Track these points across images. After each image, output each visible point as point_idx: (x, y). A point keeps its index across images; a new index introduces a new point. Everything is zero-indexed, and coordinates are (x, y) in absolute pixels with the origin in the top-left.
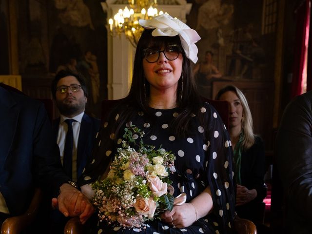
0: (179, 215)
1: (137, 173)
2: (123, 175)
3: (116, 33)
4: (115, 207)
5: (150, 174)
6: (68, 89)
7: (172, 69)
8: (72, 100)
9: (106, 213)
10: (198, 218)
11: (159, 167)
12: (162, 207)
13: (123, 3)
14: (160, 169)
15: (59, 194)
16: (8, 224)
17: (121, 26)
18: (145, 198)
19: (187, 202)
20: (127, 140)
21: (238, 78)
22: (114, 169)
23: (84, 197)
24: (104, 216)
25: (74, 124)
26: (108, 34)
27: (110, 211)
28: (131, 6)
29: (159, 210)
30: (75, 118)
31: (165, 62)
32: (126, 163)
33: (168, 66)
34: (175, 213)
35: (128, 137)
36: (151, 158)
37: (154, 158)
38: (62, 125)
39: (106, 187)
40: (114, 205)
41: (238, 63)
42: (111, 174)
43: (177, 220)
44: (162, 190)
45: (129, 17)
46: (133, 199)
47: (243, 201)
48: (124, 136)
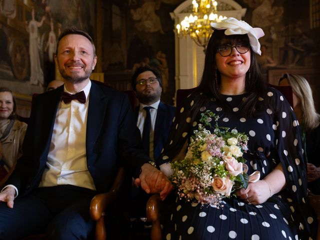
0: (254, 193)
1: (214, 155)
2: (201, 156)
3: (183, 35)
4: (193, 186)
5: (226, 154)
6: (146, 82)
7: (243, 60)
8: (150, 90)
9: (185, 191)
10: (272, 194)
11: (234, 148)
12: (238, 185)
13: (188, 12)
14: (235, 150)
15: (140, 173)
16: (97, 201)
17: (186, 29)
18: (222, 177)
19: (261, 179)
20: (204, 124)
21: (291, 66)
22: (192, 151)
23: (164, 176)
24: (183, 195)
25: (152, 111)
26: (176, 37)
27: (189, 190)
28: (195, 14)
29: (235, 188)
30: (152, 106)
31: (238, 55)
32: (203, 144)
33: (240, 58)
34: (250, 191)
35: (204, 121)
36: (226, 140)
37: (229, 139)
38: (141, 111)
39: (185, 167)
40: (193, 184)
41: (291, 53)
42: (189, 155)
43: (252, 197)
44: (238, 169)
45: (193, 22)
46: (212, 179)
47: (312, 178)
48: (201, 120)
